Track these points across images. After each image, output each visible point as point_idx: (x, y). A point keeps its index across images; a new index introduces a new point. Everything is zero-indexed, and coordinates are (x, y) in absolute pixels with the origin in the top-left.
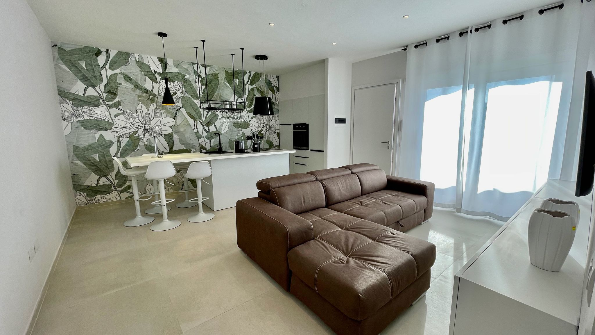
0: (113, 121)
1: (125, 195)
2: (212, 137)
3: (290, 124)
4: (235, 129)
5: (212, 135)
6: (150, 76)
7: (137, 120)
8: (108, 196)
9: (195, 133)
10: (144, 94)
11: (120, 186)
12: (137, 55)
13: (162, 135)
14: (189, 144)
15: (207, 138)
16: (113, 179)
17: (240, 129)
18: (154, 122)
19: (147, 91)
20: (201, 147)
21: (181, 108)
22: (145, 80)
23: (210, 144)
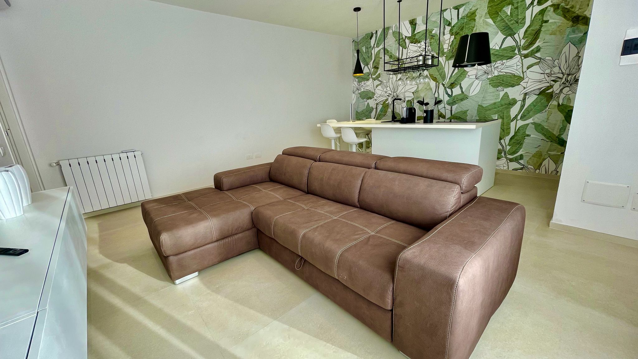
0: (375, 91)
4: (491, 89)
6: (402, 43)
7: (388, 88)
9: (435, 98)
15: (448, 104)
17: (500, 88)
20: (439, 114)
23: (451, 111)
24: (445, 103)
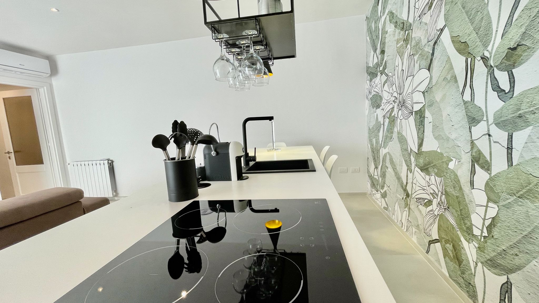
0: (382, 94)
9: (465, 103)
10: (401, 34)
13: (412, 114)
14: (448, 140)
15: (501, 124)
18: (407, 85)
19: (403, 26)
20: (474, 154)
21: (442, 31)
22: (403, 3)
24: (491, 120)
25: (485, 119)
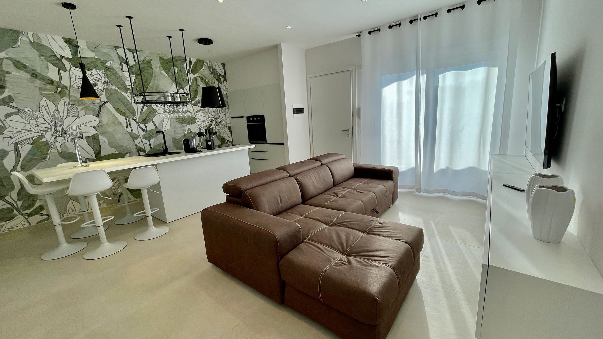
0: (4, 124)
1: (36, 219)
2: (151, 136)
3: (243, 117)
4: (179, 126)
5: (151, 133)
6: (55, 62)
7: (41, 120)
8: (10, 224)
9: (129, 132)
10: (49, 86)
11: (27, 208)
12: (30, 34)
13: (82, 138)
14: (122, 146)
15: (145, 138)
16: (14, 200)
17: (184, 125)
18: (67, 122)
19: (52, 82)
20: (138, 148)
21: (105, 103)
22: (47, 68)
23: (150, 144)
25: (139, 137)
